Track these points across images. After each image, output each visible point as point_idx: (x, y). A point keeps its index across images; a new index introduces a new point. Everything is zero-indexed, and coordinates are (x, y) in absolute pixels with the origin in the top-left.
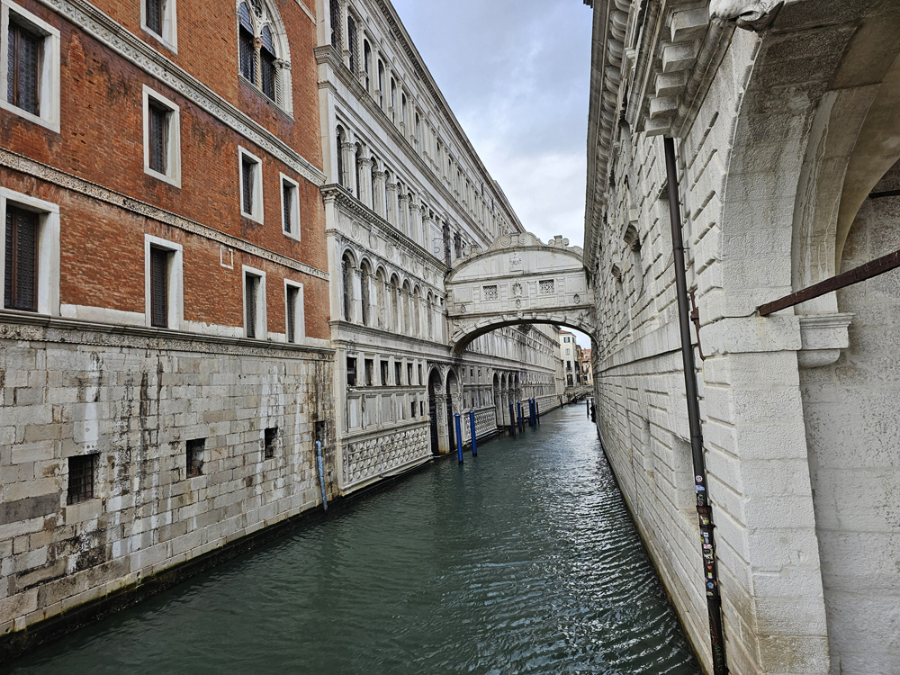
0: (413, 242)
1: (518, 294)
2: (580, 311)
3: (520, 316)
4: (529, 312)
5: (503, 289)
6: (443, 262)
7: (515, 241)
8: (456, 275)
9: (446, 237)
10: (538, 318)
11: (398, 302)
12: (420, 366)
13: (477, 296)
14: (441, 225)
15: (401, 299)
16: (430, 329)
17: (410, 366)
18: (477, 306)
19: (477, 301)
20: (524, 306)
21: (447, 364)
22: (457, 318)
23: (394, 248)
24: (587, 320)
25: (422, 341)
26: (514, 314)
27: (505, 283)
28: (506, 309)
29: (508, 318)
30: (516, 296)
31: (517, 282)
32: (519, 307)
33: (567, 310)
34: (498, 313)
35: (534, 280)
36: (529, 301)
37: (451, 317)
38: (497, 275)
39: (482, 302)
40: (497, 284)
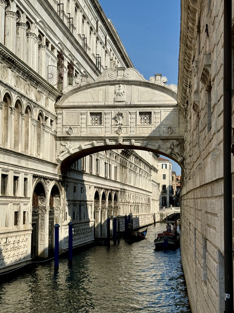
0: (28, 67)
1: (120, 122)
2: (172, 141)
3: (121, 141)
4: (129, 139)
5: (107, 116)
6: (56, 87)
7: (120, 76)
8: (66, 100)
9: (60, 65)
10: (137, 144)
11: (9, 120)
12: (26, 179)
13: (84, 121)
14: (56, 54)
15: (13, 118)
16: (39, 146)
17: (16, 178)
18: (82, 130)
19: (84, 126)
20: (124, 133)
21: (51, 180)
22: (64, 139)
23: (9, 70)
24: (177, 150)
25: (30, 157)
26: (115, 139)
27: (110, 112)
28: (108, 135)
29: (110, 143)
30: (118, 124)
31: (120, 111)
32: (120, 133)
33: (161, 139)
34: (101, 137)
35: (135, 111)
36: (129, 129)
37: (59, 137)
38: (103, 104)
39: (88, 127)
40: (102, 112)
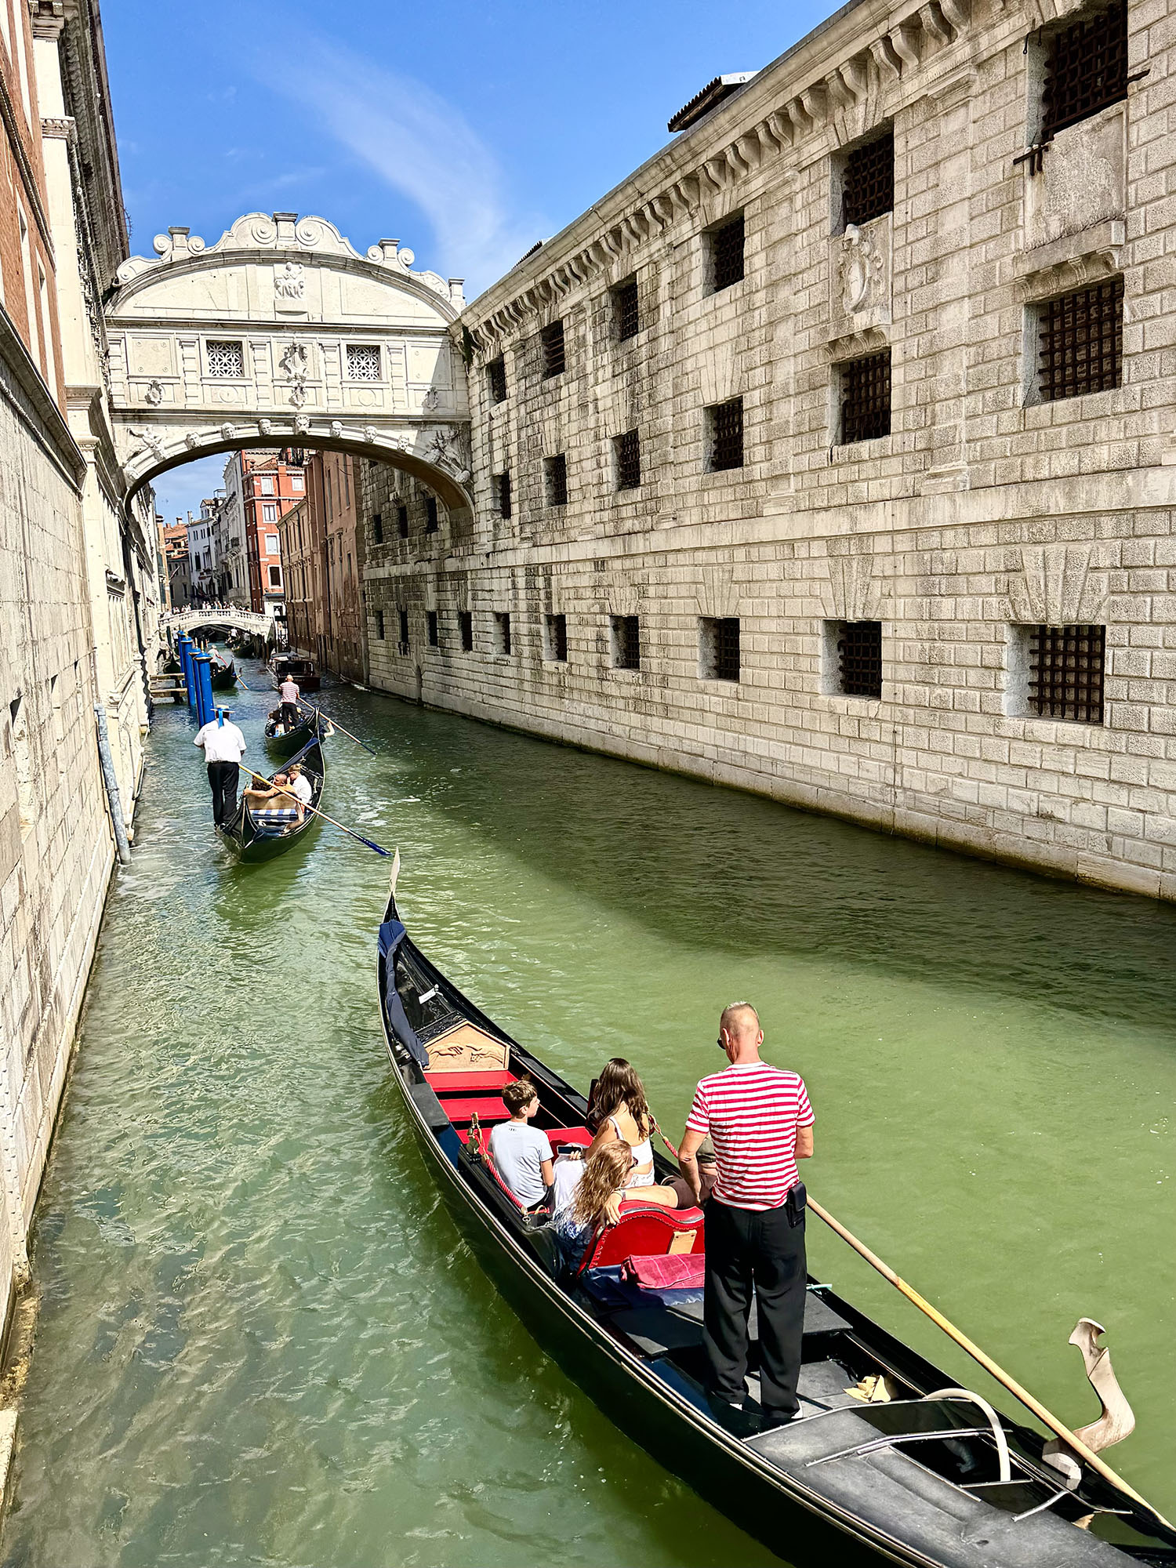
1: (298, 368)
2: (436, 427)
3: (303, 426)
4: (325, 420)
5: (258, 354)
7: (284, 237)
8: (131, 301)
10: (346, 435)
13: (191, 365)
18: (191, 390)
19: (192, 378)
20: (313, 403)
22: (138, 416)
24: (451, 452)
26: (287, 419)
27: (265, 340)
28: (266, 406)
29: (274, 429)
30: (292, 375)
31: (296, 341)
32: (300, 404)
33: (410, 423)
34: (249, 413)
35: (336, 343)
36: (324, 390)
37: (122, 411)
38: (242, 316)
39: (204, 381)
40: (244, 340)
